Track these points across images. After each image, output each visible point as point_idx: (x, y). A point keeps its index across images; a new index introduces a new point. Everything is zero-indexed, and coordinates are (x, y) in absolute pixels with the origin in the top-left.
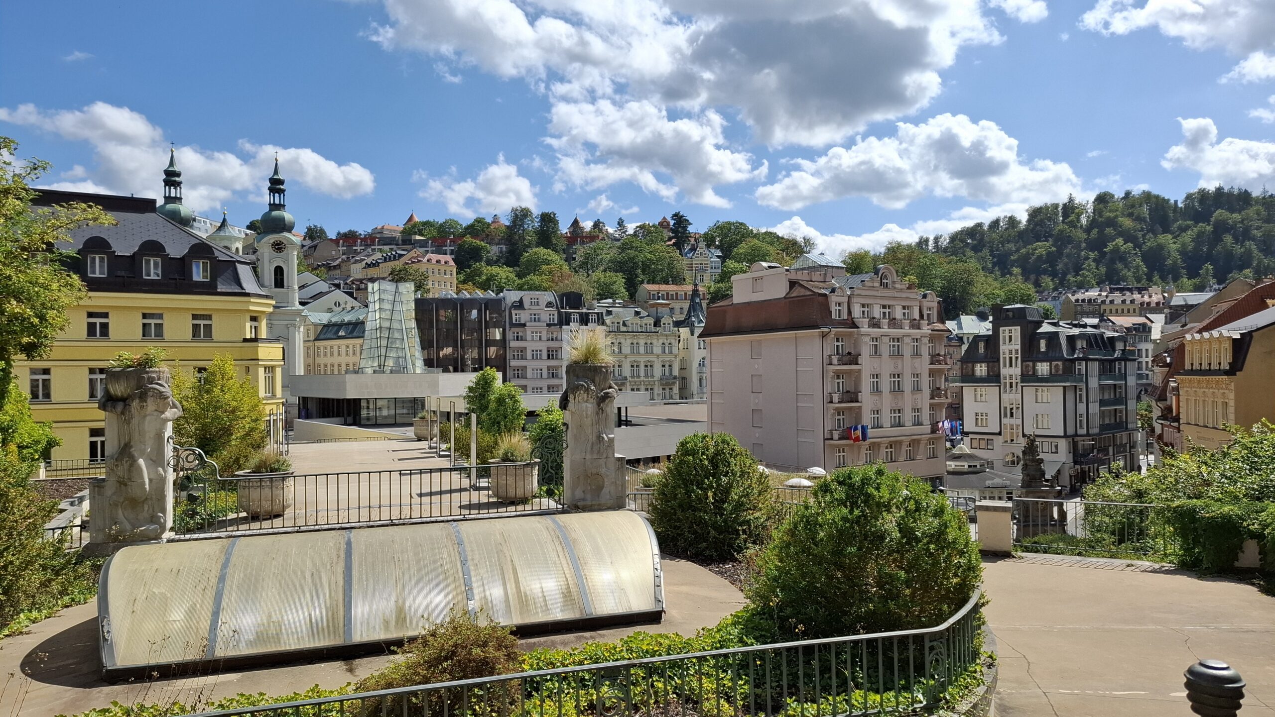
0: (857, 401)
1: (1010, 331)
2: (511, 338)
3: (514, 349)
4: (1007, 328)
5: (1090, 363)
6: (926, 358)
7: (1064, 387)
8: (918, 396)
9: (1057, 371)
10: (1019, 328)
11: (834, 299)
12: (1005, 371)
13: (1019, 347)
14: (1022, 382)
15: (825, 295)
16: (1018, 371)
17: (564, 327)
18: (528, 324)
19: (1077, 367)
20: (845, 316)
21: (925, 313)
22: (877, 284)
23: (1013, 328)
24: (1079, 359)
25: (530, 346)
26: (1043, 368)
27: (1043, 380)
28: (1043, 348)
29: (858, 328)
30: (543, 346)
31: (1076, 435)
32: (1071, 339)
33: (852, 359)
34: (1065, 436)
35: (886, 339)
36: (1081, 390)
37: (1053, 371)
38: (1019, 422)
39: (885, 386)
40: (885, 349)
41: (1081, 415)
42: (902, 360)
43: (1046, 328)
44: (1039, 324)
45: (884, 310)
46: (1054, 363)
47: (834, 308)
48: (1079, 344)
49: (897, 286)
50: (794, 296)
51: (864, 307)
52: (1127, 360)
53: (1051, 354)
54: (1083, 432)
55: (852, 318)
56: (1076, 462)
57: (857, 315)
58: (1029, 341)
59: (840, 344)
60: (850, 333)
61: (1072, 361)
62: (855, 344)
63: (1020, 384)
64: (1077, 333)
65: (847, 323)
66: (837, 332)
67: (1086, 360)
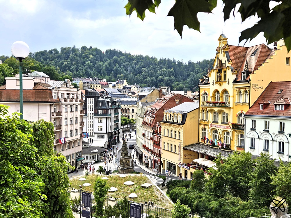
0: (61, 129)
1: (91, 99)
4: (90, 98)
5: (113, 110)
6: (79, 112)
7: (107, 118)
8: (77, 125)
9: (105, 113)
10: (93, 98)
11: (53, 91)
12: (89, 112)
13: (93, 104)
14: (94, 116)
15: (50, 90)
16: (93, 112)
19: (110, 111)
20: (57, 97)
21: (78, 96)
22: (66, 86)
23: (92, 98)
24: (110, 109)
26: (101, 111)
27: (100, 115)
28: (100, 105)
29: (61, 102)
31: (109, 132)
32: (108, 102)
33: (59, 113)
34: (106, 133)
35: (69, 106)
36: (110, 118)
37: (104, 112)
38: (93, 128)
39: (69, 122)
40: (69, 110)
41: (110, 126)
42: (73, 113)
43: (101, 99)
44: (98, 97)
45: (67, 95)
46: (104, 110)
47: (53, 95)
48: (110, 104)
49: (71, 87)
50: (37, 89)
51: (62, 94)
52: (119, 108)
53: (103, 107)
54: (110, 131)
55: (59, 99)
56: (108, 140)
57: (60, 97)
58: (96, 103)
59: (55, 108)
60: (59, 104)
61: (109, 109)
62: (60, 108)
63: (94, 117)
64: (109, 101)
65: (58, 100)
66: (55, 104)
67: (112, 109)
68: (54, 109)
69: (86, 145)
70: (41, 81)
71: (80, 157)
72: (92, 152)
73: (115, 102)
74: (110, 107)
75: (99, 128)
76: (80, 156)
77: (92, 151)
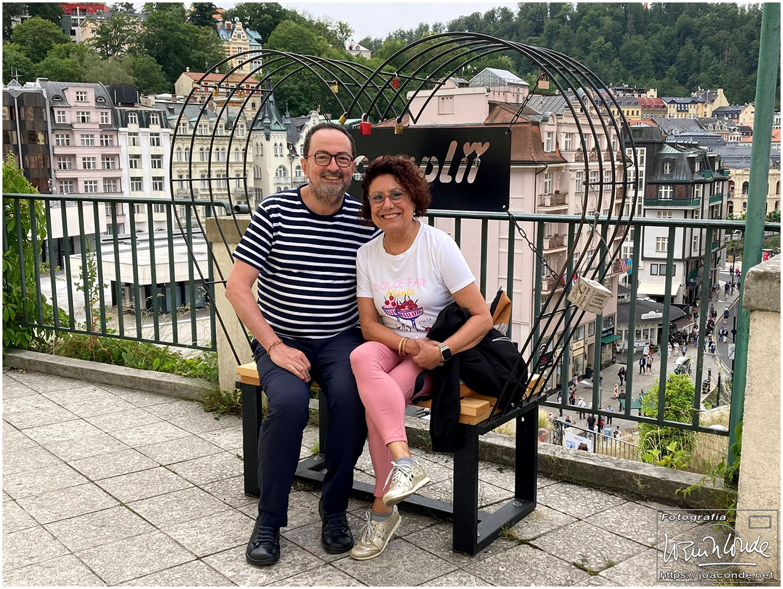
0: (563, 246)
1: (636, 152)
2: (55, 143)
3: (59, 157)
4: (632, 149)
5: (706, 185)
7: (686, 211)
9: (680, 195)
10: (645, 149)
11: (545, 129)
14: (645, 204)
15: (537, 124)
16: (642, 193)
17: (121, 129)
18: (75, 126)
19: (696, 190)
20: (553, 147)
21: (612, 141)
23: (639, 149)
24: (699, 182)
25: (81, 153)
26: (666, 192)
27: (666, 203)
28: (667, 171)
29: (566, 162)
30: (96, 153)
31: (690, 257)
32: (692, 161)
33: (560, 198)
34: (682, 260)
36: (697, 212)
37: (676, 194)
41: (695, 237)
43: (668, 150)
44: (661, 145)
46: (678, 187)
48: (697, 167)
49: (594, 112)
50: (496, 122)
51: (566, 137)
52: (723, 180)
53: (676, 178)
54: (695, 254)
55: (559, 151)
56: (688, 283)
57: (562, 147)
58: (655, 162)
59: (547, 180)
60: (558, 168)
61: (693, 184)
62: (562, 181)
63: (643, 207)
64: (696, 155)
65: (556, 157)
66: (550, 167)
67: (704, 183)
68: (546, 183)
69: (623, 297)
70: (506, 99)
71: (611, 332)
72: (643, 318)
73: (712, 159)
74: (698, 177)
75: (658, 244)
76: (609, 330)
77: (644, 316)
